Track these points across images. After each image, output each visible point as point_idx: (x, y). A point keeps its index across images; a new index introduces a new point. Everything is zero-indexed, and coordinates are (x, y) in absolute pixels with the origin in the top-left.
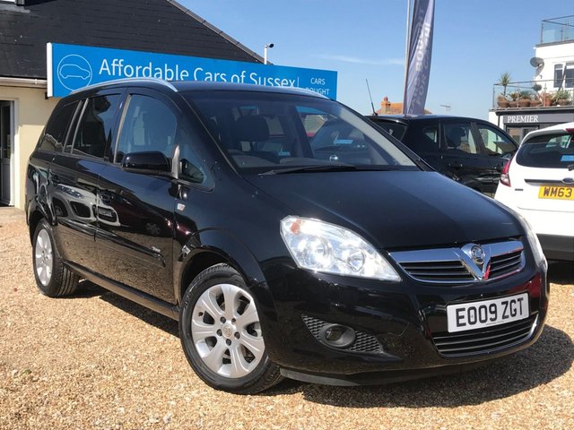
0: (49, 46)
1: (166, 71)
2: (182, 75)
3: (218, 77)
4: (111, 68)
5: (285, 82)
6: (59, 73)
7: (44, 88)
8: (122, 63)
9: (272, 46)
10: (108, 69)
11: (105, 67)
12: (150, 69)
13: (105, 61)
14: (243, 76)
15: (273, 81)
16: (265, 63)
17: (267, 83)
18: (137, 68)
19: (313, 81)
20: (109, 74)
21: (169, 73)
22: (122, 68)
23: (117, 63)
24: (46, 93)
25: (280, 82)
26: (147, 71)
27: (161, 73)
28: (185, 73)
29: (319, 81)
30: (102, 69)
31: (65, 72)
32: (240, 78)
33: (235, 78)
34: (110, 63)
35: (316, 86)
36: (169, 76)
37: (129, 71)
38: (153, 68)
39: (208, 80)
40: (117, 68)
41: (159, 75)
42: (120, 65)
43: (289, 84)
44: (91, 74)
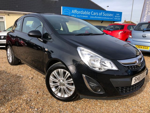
0: (62, 7)
2: (89, 13)
3: (96, 13)
9: (108, 6)
10: (73, 12)
14: (102, 13)
17: (107, 15)
18: (80, 12)
21: (86, 13)
22: (76, 12)
23: (75, 11)
25: (109, 15)
26: (82, 12)
29: (118, 14)
30: (72, 12)
34: (74, 11)
35: (117, 16)
36: (86, 14)
37: (78, 12)
38: (83, 12)
39: (94, 14)
40: (75, 12)
41: (84, 13)
42: (76, 11)
43: (111, 15)
44: (70, 13)
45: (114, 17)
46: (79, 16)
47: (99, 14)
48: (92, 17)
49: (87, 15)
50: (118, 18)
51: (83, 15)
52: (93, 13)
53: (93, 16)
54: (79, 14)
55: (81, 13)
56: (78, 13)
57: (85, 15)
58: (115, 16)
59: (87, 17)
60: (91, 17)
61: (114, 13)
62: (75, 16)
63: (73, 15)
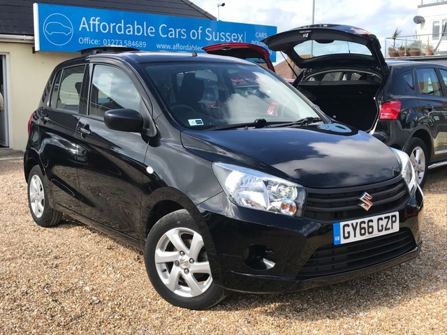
0: (35, 6)
1: (136, 27)
2: (149, 31)
3: (180, 32)
4: (89, 25)
5: (234, 36)
6: (45, 30)
7: (32, 44)
8: (98, 20)
9: (223, 5)
10: (86, 26)
11: (84, 24)
12: (122, 25)
13: (84, 18)
14: (200, 31)
15: (224, 35)
16: (217, 20)
17: (220, 38)
18: (112, 25)
19: (258, 35)
20: (88, 30)
21: (138, 29)
22: (99, 25)
23: (94, 20)
24: (34, 48)
25: (230, 36)
26: (120, 27)
27: (132, 29)
28: (151, 29)
29: (263, 35)
30: (82, 26)
31: (50, 28)
32: (198, 33)
33: (194, 33)
34: (88, 21)
35: (259, 39)
36: (138, 32)
37: (104, 27)
38: (125, 25)
39: (171, 35)
40: (94, 25)
41: (129, 31)
42: (97, 23)
43: (238, 38)
44: (72, 30)
46: (111, 42)
47: (188, 35)
48: (164, 47)
49: (142, 38)
51: (125, 37)
52: (165, 31)
53: (168, 41)
55: (120, 29)
56: (105, 29)
57: (133, 38)
59: (142, 44)
60: (158, 46)
62: (93, 42)
63: (86, 39)
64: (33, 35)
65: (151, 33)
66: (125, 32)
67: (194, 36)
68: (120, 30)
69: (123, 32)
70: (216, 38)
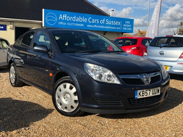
0: (43, 10)
1: (80, 18)
2: (85, 20)
3: (96, 21)
4: (63, 17)
5: (117, 22)
6: (46, 19)
7: (41, 24)
8: (66, 16)
9: (113, 11)
10: (62, 18)
11: (61, 17)
12: (75, 18)
13: (61, 15)
14: (104, 21)
15: (113, 22)
16: (111, 16)
17: (112, 23)
18: (71, 18)
19: (126, 22)
20: (62, 19)
21: (81, 19)
22: (66, 18)
23: (65, 16)
24: (42, 26)
25: (115, 22)
26: (74, 19)
27: (78, 19)
28: (86, 19)
29: (128, 22)
30: (60, 18)
31: (48, 18)
32: (103, 21)
33: (101, 21)
34: (62, 16)
35: (127, 24)
36: (81, 20)
37: (68, 18)
38: (76, 18)
39: (93, 22)
40: (64, 17)
41: (77, 20)
42: (66, 17)
43: (119, 23)
44: (56, 19)
45: (123, 27)
46: (71, 24)
47: (99, 22)
48: (90, 26)
49: (82, 23)
50: (129, 27)
51: (76, 22)
52: (91, 20)
53: (92, 24)
54: (70, 22)
57: (79, 23)
58: (124, 25)
59: (82, 25)
60: (88, 26)
61: (123, 20)
62: (64, 24)
63: (61, 23)
64: (42, 21)
65: (85, 21)
66: (76, 20)
67: (101, 22)
68: (74, 20)
69: (75, 20)
70: (110, 23)
